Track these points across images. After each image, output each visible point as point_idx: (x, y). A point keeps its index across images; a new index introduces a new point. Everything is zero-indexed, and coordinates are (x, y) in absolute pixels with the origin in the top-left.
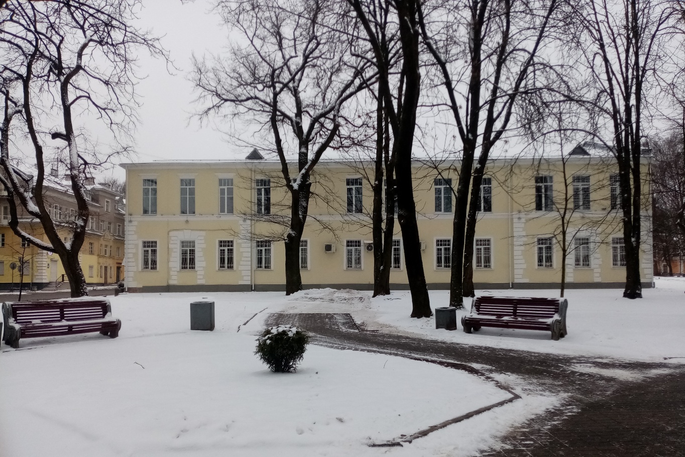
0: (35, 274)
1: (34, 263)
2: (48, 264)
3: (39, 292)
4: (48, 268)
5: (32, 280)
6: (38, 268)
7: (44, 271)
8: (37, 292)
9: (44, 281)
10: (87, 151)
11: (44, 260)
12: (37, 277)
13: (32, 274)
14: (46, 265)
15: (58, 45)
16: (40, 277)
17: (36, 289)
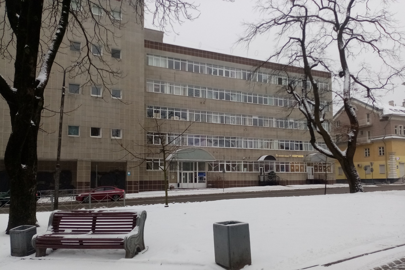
0: (389, 173)
1: (388, 166)
2: (397, 166)
3: (391, 185)
4: (398, 168)
5: (387, 177)
6: (390, 169)
7: (394, 171)
8: (390, 185)
9: (395, 177)
10: (367, 80)
11: (393, 163)
12: (390, 175)
13: (387, 173)
14: (396, 167)
15: (333, 9)
16: (392, 175)
17: (389, 183)
